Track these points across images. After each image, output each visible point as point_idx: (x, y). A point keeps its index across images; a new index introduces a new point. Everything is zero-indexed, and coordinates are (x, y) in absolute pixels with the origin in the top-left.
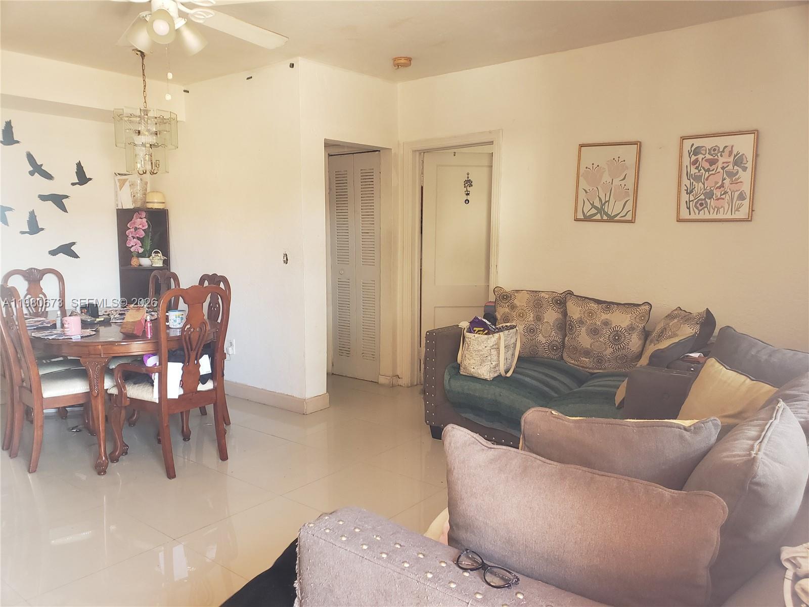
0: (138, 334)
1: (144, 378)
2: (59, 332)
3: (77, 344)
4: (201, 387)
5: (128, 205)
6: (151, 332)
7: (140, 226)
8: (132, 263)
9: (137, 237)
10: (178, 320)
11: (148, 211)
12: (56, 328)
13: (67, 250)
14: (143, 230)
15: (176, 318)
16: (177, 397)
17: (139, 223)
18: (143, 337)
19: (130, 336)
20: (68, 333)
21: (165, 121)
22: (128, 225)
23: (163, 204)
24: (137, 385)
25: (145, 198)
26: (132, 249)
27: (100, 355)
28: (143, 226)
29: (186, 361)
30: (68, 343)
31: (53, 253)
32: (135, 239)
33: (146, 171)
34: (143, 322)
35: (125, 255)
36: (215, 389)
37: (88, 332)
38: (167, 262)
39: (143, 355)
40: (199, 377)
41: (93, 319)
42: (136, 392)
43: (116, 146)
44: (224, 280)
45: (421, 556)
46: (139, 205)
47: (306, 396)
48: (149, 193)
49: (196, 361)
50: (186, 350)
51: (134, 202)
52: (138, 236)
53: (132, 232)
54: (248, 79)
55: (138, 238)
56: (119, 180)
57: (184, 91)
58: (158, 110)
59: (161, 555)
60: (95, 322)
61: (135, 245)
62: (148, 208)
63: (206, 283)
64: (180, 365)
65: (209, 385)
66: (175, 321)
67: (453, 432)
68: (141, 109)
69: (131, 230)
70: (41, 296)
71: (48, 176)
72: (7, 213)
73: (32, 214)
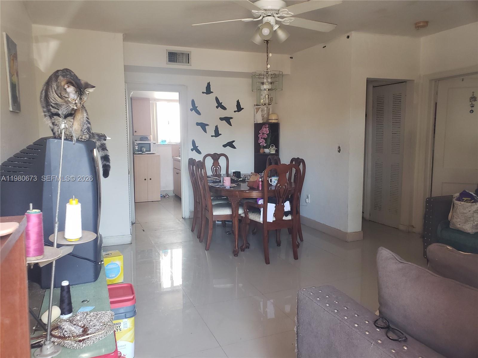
0: (255, 188)
1: (256, 210)
2: (221, 184)
3: (227, 190)
4: (285, 218)
5: (260, 121)
6: (261, 187)
7: (265, 132)
8: (260, 151)
11: (269, 124)
12: (221, 182)
13: (231, 144)
14: (266, 134)
15: (275, 180)
16: (272, 222)
17: (265, 131)
18: (258, 189)
19: (252, 189)
20: (225, 185)
21: (277, 76)
22: (260, 132)
23: (277, 120)
24: (254, 213)
25: (268, 117)
26: (261, 144)
27: (237, 196)
28: (267, 132)
29: (277, 203)
30: (224, 189)
31: (225, 146)
32: (262, 139)
33: (266, 104)
34: (258, 182)
35: (257, 147)
36: (292, 220)
37: (234, 185)
38: (277, 151)
39: (257, 198)
40: (283, 213)
41: (238, 179)
42: (253, 217)
43: (252, 91)
44: (303, 161)
45: (356, 316)
46: (265, 121)
47: (348, 231)
48: (270, 114)
49: (282, 204)
50: (277, 198)
51: (263, 119)
52: (264, 137)
53: (261, 135)
54: (324, 47)
55: (264, 139)
56: (256, 108)
57: (290, 58)
58: (273, 70)
59: (261, 303)
60: (238, 180)
61: (262, 142)
63: (294, 163)
64: (274, 205)
65: (289, 218)
66: (275, 182)
67: (382, 251)
68: (264, 71)
69: (261, 134)
70: (218, 167)
71: (224, 108)
72: (206, 127)
73: (217, 127)
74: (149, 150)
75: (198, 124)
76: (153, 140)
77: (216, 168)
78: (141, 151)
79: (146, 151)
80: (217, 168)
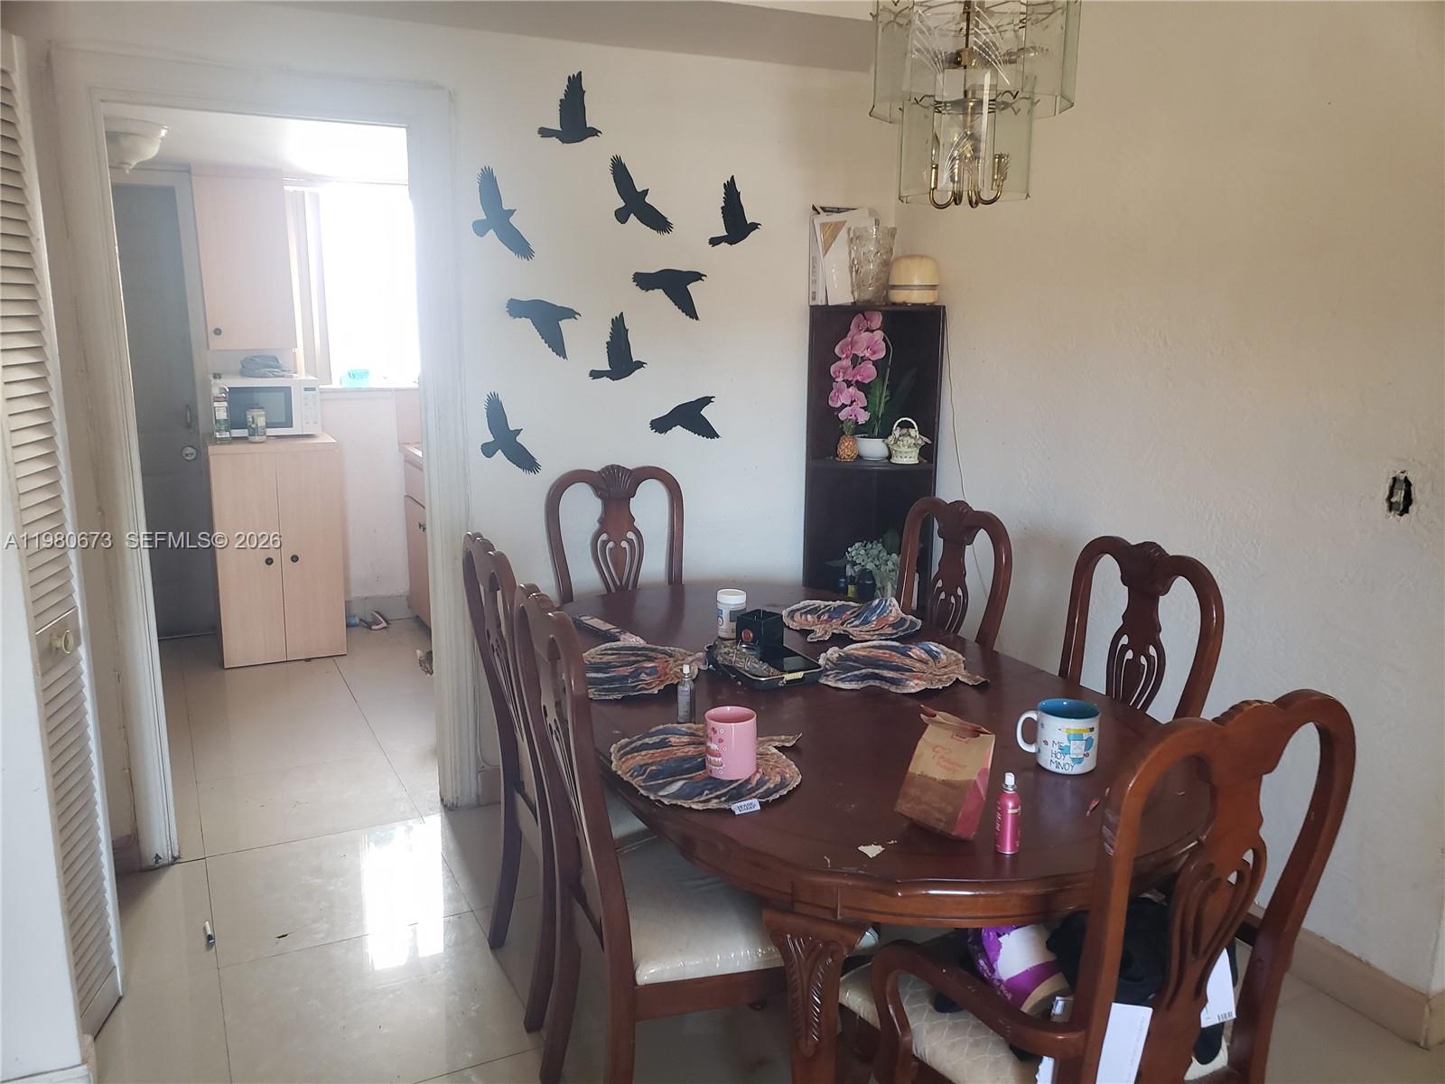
5: (841, 295)
7: (867, 354)
8: (840, 452)
9: (857, 381)
10: (1077, 748)
11: (891, 312)
13: (691, 417)
14: (873, 362)
15: (1069, 741)
17: (864, 345)
22: (837, 350)
23: (936, 292)
25: (888, 273)
26: (842, 415)
27: (834, 911)
28: (874, 353)
31: (661, 425)
32: (851, 389)
35: (824, 429)
38: (929, 453)
41: (774, 673)
46: (868, 293)
48: (897, 259)
51: (858, 285)
52: (859, 378)
53: (845, 370)
55: (860, 386)
56: (823, 225)
60: (780, 685)
61: (849, 404)
62: (894, 304)
66: (1064, 751)
69: (847, 363)
70: (631, 535)
71: (658, 222)
72: (564, 324)
73: (619, 328)
74: (283, 420)
75: (518, 308)
76: (307, 372)
77: (617, 545)
78: (244, 426)
79: (269, 425)
80: (624, 544)
